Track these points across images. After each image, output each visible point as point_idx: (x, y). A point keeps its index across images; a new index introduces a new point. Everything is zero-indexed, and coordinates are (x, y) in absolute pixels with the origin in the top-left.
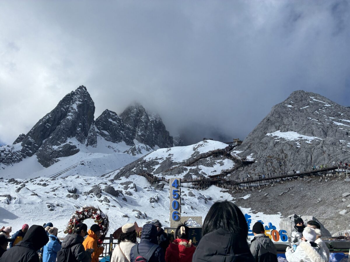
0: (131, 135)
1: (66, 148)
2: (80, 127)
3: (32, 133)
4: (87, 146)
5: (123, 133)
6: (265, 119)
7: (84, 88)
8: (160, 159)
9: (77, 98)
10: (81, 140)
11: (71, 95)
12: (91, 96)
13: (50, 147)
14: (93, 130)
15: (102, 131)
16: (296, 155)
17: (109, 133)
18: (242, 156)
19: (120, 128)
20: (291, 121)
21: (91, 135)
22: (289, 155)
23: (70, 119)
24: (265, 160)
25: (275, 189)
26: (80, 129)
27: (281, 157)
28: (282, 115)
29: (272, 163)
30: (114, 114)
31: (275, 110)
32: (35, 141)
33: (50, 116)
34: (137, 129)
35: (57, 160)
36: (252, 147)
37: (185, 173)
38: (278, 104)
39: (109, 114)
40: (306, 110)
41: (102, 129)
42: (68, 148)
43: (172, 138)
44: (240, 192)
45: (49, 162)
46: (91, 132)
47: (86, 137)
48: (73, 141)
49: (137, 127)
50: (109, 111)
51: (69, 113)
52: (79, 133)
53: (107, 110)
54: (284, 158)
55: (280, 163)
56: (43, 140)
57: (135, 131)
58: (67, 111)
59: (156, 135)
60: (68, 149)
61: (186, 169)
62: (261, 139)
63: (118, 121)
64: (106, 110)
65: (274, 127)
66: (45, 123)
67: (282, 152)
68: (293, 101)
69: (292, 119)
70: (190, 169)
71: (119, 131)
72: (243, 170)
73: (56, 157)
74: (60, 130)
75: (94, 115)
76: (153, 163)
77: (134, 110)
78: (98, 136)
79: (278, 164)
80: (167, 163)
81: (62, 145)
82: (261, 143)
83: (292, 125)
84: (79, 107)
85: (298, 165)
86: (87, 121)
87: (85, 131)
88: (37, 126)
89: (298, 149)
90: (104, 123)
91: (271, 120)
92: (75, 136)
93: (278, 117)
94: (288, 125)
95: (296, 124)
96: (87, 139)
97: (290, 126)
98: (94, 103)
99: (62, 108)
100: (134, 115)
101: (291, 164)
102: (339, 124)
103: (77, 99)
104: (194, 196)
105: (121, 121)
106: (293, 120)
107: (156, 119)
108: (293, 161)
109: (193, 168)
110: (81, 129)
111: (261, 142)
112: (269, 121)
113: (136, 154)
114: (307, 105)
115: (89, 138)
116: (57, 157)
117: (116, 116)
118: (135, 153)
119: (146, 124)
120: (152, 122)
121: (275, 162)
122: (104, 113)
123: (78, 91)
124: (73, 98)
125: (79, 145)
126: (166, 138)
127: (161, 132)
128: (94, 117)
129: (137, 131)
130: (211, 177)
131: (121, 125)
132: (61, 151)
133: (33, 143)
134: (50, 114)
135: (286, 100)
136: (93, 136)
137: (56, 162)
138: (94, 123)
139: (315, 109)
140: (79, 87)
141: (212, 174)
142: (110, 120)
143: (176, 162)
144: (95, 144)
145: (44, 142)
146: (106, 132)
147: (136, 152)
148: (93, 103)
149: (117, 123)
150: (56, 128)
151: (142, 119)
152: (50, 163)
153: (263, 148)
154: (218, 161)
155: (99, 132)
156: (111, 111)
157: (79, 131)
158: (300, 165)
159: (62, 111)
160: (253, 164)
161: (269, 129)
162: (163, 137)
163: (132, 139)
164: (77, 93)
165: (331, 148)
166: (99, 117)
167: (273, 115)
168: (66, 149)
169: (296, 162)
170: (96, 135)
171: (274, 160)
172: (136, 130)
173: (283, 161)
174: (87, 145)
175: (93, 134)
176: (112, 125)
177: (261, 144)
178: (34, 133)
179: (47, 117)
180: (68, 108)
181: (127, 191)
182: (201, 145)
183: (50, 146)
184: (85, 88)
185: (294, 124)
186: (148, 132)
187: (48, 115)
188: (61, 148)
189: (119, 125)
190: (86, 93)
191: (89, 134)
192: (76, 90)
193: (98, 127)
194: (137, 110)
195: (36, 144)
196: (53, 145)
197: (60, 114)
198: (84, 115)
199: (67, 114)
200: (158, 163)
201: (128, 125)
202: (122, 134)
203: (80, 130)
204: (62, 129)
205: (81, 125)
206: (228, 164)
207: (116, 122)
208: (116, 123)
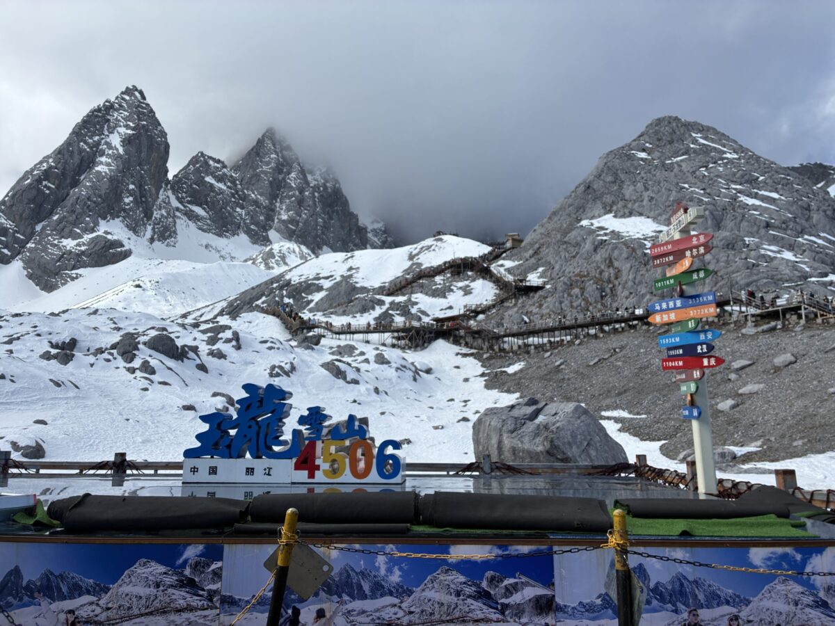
0: (262, 221)
1: (97, 246)
2: (131, 193)
3: (8, 204)
4: (151, 243)
5: (243, 213)
6: (582, 186)
7: (137, 94)
8: (327, 278)
9: (119, 118)
10: (134, 228)
11: (105, 110)
12: (157, 115)
13: (56, 242)
14: (165, 202)
15: (189, 206)
16: (641, 273)
17: (208, 213)
18: (517, 272)
19: (235, 202)
20: (642, 192)
21: (162, 215)
22: (624, 273)
23: (105, 172)
24: (568, 283)
25: (583, 350)
26: (131, 199)
27: (606, 275)
28: (622, 176)
29: (583, 290)
30: (218, 165)
31: (606, 163)
32: (15, 227)
33: (52, 164)
34: (278, 204)
35: (74, 276)
36: (544, 251)
37: (378, 311)
38: (615, 150)
39: (206, 163)
40: (680, 166)
41: (189, 202)
42: (102, 245)
43: (366, 232)
44: (501, 357)
45: (56, 279)
46: (160, 209)
47: (148, 221)
48: (114, 229)
49: (278, 200)
50: (206, 157)
51: (101, 155)
52: (130, 210)
53: (202, 153)
54: (612, 279)
55: (602, 290)
56: (37, 223)
57: (273, 210)
58: (97, 151)
59: (325, 222)
60: (103, 248)
61: (381, 303)
62: (565, 234)
63: (229, 184)
64: (197, 155)
65: (599, 205)
66: (39, 181)
67: (610, 264)
68: (650, 144)
69: (643, 188)
70: (392, 303)
71: (232, 208)
72: (515, 305)
73: (71, 268)
74: (78, 198)
75: (167, 165)
76: (310, 286)
77: (269, 157)
78: (179, 218)
79: (597, 293)
80: (343, 288)
81: (87, 237)
82: (565, 242)
83: (642, 201)
84: (127, 141)
85: (643, 296)
86: (150, 179)
87: (145, 204)
88: (18, 188)
89: (646, 259)
90: (194, 186)
91: (595, 187)
92: (118, 217)
93: (612, 182)
94: (632, 202)
95: (652, 198)
96: (150, 225)
97: (637, 204)
98: (166, 134)
99: (82, 144)
100: (270, 169)
101: (626, 293)
102: (751, 201)
103: (119, 121)
104: (388, 362)
105: (238, 182)
106: (647, 189)
107: (326, 181)
108: (632, 287)
109: (400, 299)
110: (135, 199)
111: (565, 240)
112: (590, 191)
113: (275, 265)
114: (683, 155)
115: (155, 224)
116: (74, 268)
117: (225, 170)
118: (271, 264)
119: (300, 193)
120: (316, 188)
121: (591, 287)
122: (194, 161)
123: (123, 99)
124: (109, 117)
125: (129, 239)
126: (350, 230)
127: (338, 214)
128: (167, 171)
129: (278, 209)
130: (437, 320)
131: (237, 192)
132: (83, 253)
133: (11, 230)
134: (51, 157)
135: (634, 140)
136: (166, 218)
137: (73, 279)
138: (169, 185)
139: (700, 164)
140: (124, 90)
141: (441, 315)
142: (209, 179)
143: (366, 286)
144: (173, 239)
145: (38, 228)
146: (199, 210)
147: (273, 261)
148: (163, 134)
149: (228, 187)
150: (68, 195)
151: (291, 180)
152: (58, 281)
153: (567, 255)
154: (461, 284)
155: (183, 208)
156: (211, 158)
157: (129, 204)
158: (648, 297)
159: (81, 151)
160: (540, 293)
161: (587, 209)
162: (342, 227)
163: (265, 228)
164: (121, 106)
165: (722, 256)
166: (181, 171)
167: (600, 176)
168: (96, 248)
169: (639, 288)
170: (175, 216)
171: (588, 284)
172: (276, 206)
173: (611, 286)
174: (152, 240)
175: (165, 214)
176: (214, 191)
177: (564, 247)
178: (12, 206)
179: (45, 164)
180: (98, 144)
181: (214, 347)
182: (429, 248)
183: (54, 240)
184: (141, 93)
185: (646, 199)
186: (305, 214)
187: (45, 159)
188: (84, 244)
189: (231, 193)
190: (144, 105)
191: (155, 213)
192: (117, 98)
193: (180, 195)
194: (278, 156)
195: (18, 233)
196: (63, 237)
197: (77, 159)
198: (140, 165)
199: (97, 160)
200: (320, 289)
201: (254, 193)
202: (240, 215)
203: (132, 202)
204: (83, 197)
205: (133, 189)
206: (483, 292)
207: (225, 184)
208: (224, 188)
